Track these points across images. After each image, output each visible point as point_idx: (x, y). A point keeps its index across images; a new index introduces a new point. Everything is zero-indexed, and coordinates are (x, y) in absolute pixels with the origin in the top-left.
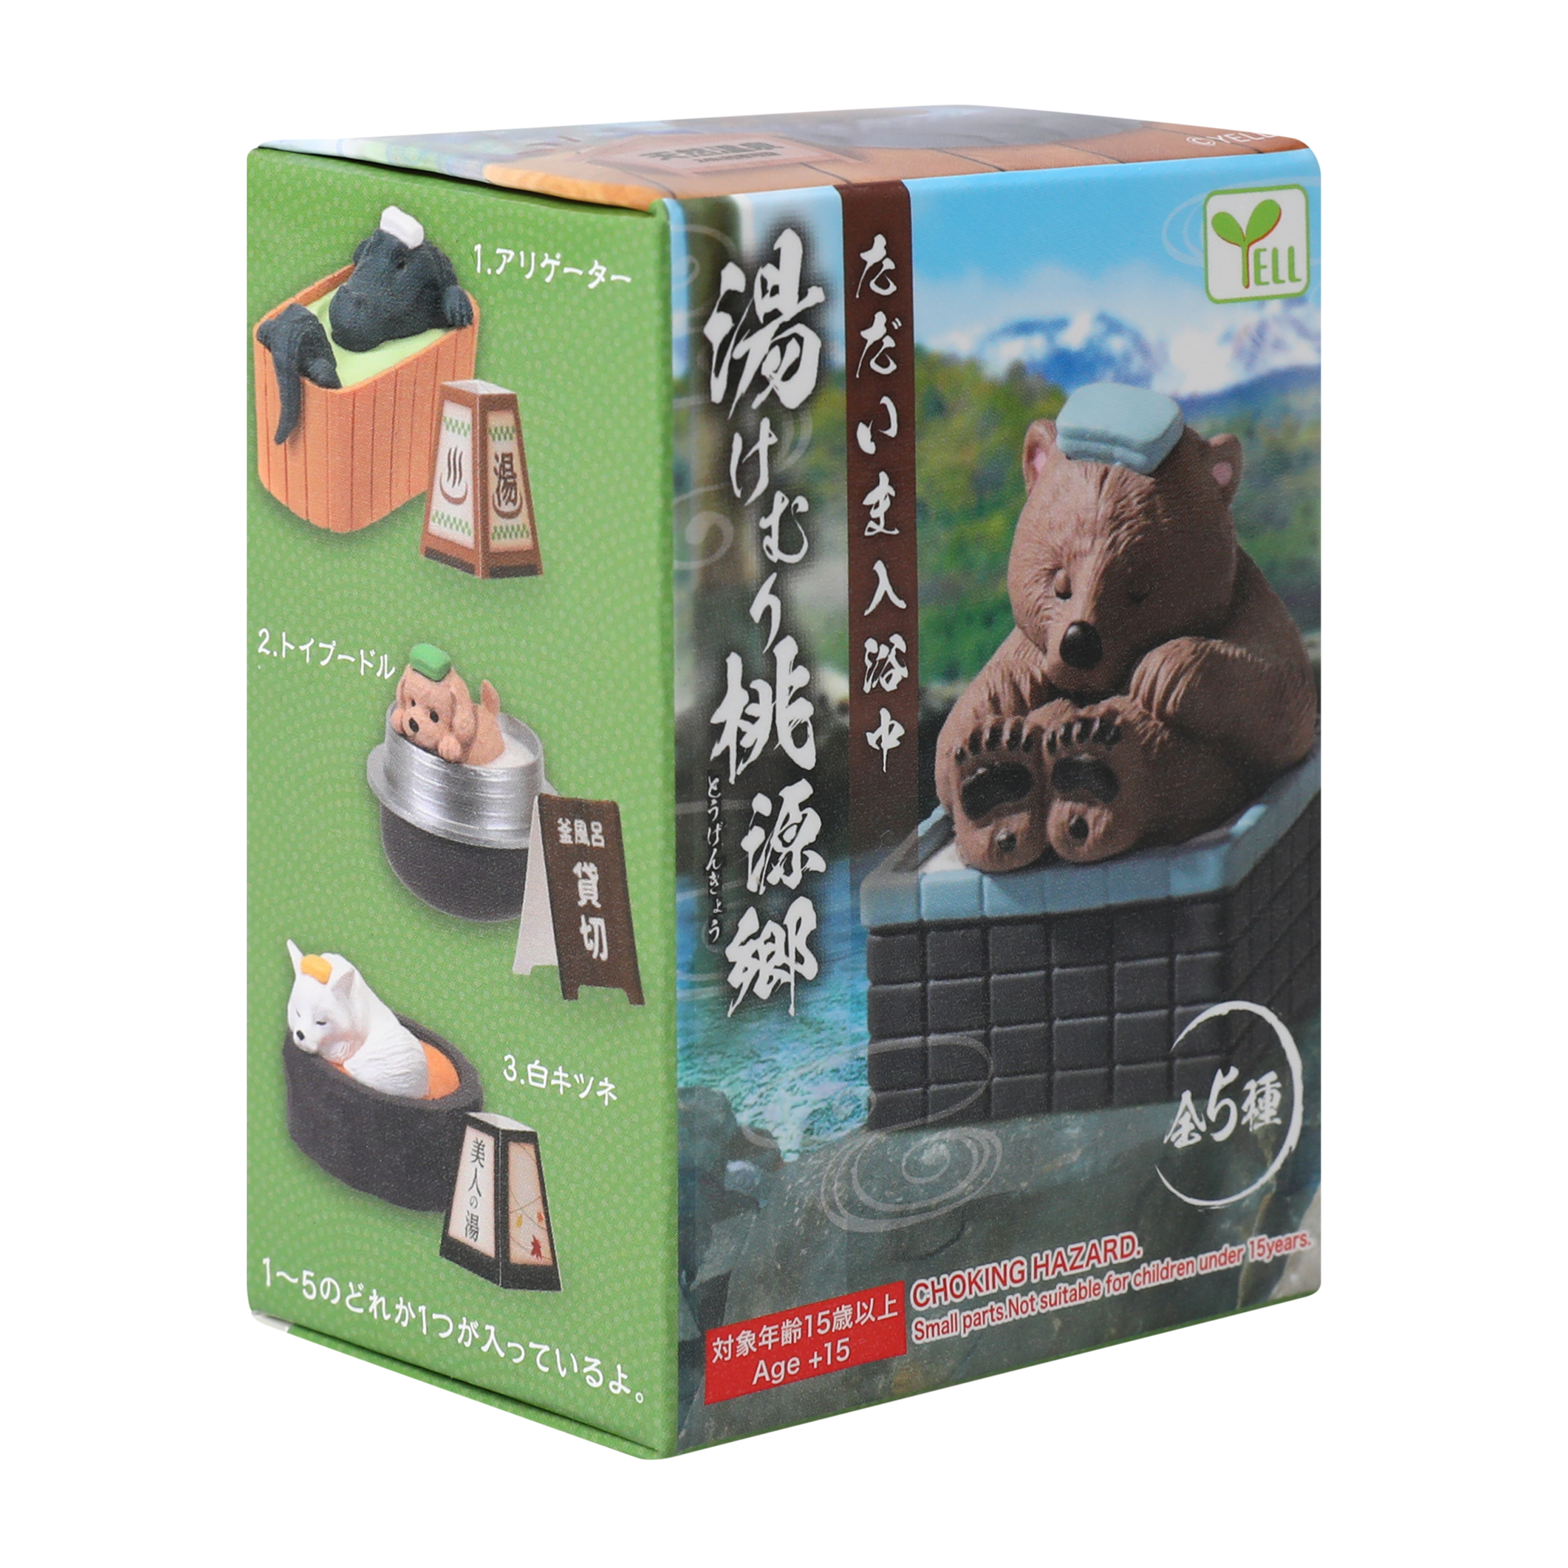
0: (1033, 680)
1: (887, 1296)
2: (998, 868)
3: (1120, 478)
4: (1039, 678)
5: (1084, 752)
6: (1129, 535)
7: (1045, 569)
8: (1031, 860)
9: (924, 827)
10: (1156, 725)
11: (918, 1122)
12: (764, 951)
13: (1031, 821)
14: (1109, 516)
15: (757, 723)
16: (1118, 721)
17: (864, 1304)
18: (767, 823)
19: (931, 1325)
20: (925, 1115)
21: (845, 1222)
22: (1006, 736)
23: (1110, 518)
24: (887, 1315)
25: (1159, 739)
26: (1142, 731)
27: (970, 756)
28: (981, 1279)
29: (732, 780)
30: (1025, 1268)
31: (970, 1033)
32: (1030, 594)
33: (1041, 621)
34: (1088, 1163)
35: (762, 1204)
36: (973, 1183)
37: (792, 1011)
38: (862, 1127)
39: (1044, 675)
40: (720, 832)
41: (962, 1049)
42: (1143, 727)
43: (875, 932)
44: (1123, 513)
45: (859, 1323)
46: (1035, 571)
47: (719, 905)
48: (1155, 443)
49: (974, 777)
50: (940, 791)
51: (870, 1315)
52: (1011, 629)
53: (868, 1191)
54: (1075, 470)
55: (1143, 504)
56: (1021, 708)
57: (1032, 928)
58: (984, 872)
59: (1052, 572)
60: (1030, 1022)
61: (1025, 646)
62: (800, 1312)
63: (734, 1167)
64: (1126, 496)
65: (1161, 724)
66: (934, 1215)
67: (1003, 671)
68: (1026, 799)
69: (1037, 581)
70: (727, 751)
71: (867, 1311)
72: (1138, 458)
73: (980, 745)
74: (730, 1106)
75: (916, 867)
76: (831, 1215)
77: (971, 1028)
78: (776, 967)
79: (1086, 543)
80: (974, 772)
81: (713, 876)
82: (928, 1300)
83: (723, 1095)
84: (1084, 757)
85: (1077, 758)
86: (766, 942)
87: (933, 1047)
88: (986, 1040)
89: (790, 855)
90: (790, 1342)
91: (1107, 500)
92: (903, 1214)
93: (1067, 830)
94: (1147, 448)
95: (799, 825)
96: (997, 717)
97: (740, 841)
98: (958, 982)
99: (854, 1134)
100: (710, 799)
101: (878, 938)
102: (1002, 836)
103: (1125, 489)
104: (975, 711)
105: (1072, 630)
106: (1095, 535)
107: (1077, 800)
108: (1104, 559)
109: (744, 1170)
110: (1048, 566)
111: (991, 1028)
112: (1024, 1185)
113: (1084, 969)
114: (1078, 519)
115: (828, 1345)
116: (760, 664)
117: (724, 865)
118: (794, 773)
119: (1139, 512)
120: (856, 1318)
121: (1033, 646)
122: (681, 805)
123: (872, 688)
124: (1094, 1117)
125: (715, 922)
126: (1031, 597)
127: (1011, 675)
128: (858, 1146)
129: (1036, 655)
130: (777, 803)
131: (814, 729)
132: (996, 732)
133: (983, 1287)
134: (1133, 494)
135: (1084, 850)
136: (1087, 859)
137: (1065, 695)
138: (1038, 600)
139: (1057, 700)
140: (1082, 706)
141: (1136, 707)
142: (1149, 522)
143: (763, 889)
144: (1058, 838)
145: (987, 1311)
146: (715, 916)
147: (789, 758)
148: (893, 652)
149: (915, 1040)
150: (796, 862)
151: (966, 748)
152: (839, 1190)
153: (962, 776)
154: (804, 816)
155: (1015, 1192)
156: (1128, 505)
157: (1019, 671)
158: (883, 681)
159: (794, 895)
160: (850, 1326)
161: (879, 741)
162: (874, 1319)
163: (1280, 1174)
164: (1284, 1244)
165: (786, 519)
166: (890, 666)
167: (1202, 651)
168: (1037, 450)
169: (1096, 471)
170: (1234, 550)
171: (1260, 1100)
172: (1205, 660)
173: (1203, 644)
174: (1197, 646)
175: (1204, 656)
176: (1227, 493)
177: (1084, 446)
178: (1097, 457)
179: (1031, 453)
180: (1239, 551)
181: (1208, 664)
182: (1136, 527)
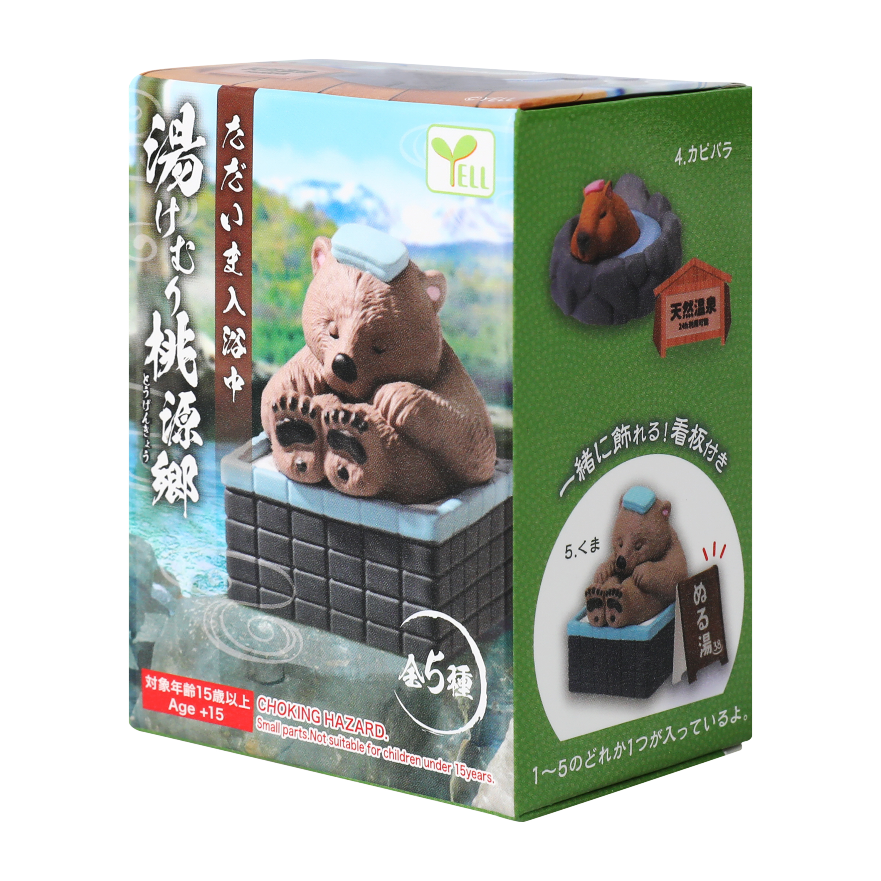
0: (316, 378)
1: (244, 696)
2: (296, 479)
3: (368, 280)
4: (320, 379)
5: (345, 429)
6: (374, 313)
7: (324, 319)
8: (316, 481)
9: (255, 441)
10: (389, 429)
11: (255, 605)
12: (171, 477)
13: (316, 459)
14: (362, 300)
15: (168, 352)
16: (366, 418)
18: (173, 409)
19: (266, 723)
20: (259, 603)
21: (218, 644)
22: (300, 405)
23: (363, 301)
24: (244, 706)
25: (391, 437)
26: (381, 430)
27: (280, 409)
28: (296, 711)
29: (155, 379)
30: (320, 715)
31: (282, 566)
32: (315, 330)
33: (321, 346)
35: (171, 614)
36: (288, 653)
37: (185, 514)
38: (225, 595)
39: (322, 378)
40: (149, 405)
41: (278, 574)
42: (382, 427)
43: (230, 489)
44: (370, 300)
45: (229, 704)
46: (318, 318)
47: (148, 443)
48: (391, 265)
49: (282, 422)
50: (264, 423)
51: (234, 702)
52: (304, 345)
53: (230, 631)
54: (342, 269)
55: (383, 299)
56: (308, 391)
57: (316, 521)
58: (289, 479)
59: (328, 321)
60: (316, 574)
61: (311, 357)
62: (194, 682)
63: (156, 587)
64: (372, 291)
65: (393, 429)
66: (267, 662)
67: (299, 368)
68: (312, 445)
69: (319, 324)
70: (153, 363)
71: (233, 699)
72: (381, 272)
73: (286, 405)
74: (154, 553)
75: (251, 462)
76: (210, 636)
77: (282, 564)
78: (177, 488)
79: (348, 311)
80: (282, 420)
81: (146, 427)
82: (266, 708)
83: (150, 546)
84: (346, 433)
85: (341, 432)
86: (171, 472)
87: (262, 566)
88: (291, 573)
89: (184, 430)
90: (189, 696)
91: (360, 291)
92: (249, 653)
93: (336, 472)
94: (386, 268)
95: (189, 416)
96: (296, 392)
97: (159, 413)
98: (274, 535)
99: (220, 597)
100: (144, 385)
101: (231, 493)
102: (299, 461)
103: (372, 287)
104: (283, 385)
105: (339, 357)
106: (353, 308)
107: (342, 456)
108: (358, 323)
109: (162, 591)
110: (326, 317)
111: (294, 569)
112: (317, 667)
113: (347, 556)
114: (343, 297)
115: (211, 708)
116: (169, 322)
117: (151, 423)
118: (187, 387)
119: (381, 302)
120: (226, 700)
121: (316, 359)
122: (132, 384)
123: (227, 354)
125: (146, 452)
126: (315, 331)
127: (303, 371)
128: (222, 604)
129: (318, 365)
130: (178, 400)
131: (197, 365)
132: (295, 401)
133: (297, 715)
134: (377, 291)
135: (347, 487)
136: (348, 493)
137: (335, 393)
138: (319, 334)
139: (330, 394)
140: (345, 403)
141: (377, 414)
142: (386, 309)
143: (170, 444)
144: (331, 475)
145: (298, 730)
146: (146, 449)
147: (184, 378)
148: (238, 338)
149: (251, 559)
150: (187, 435)
151: (278, 405)
152: (214, 624)
153: (276, 419)
154: (192, 412)
155: (312, 669)
156: (373, 296)
157: (308, 370)
158: (233, 351)
159: (186, 452)
160: (223, 703)
161: (231, 384)
162: (236, 705)
163: (473, 730)
164: (477, 775)
165: (184, 250)
166: (236, 345)
167: (420, 394)
168: (320, 253)
169: (355, 273)
170: (440, 340)
171: (458, 679)
172: (421, 400)
173: (420, 390)
174: (416, 390)
175: (420, 398)
176: (436, 305)
177: (348, 257)
178: (355, 265)
179: (316, 255)
180: (444, 342)
181: (423, 403)
182: (378, 310)
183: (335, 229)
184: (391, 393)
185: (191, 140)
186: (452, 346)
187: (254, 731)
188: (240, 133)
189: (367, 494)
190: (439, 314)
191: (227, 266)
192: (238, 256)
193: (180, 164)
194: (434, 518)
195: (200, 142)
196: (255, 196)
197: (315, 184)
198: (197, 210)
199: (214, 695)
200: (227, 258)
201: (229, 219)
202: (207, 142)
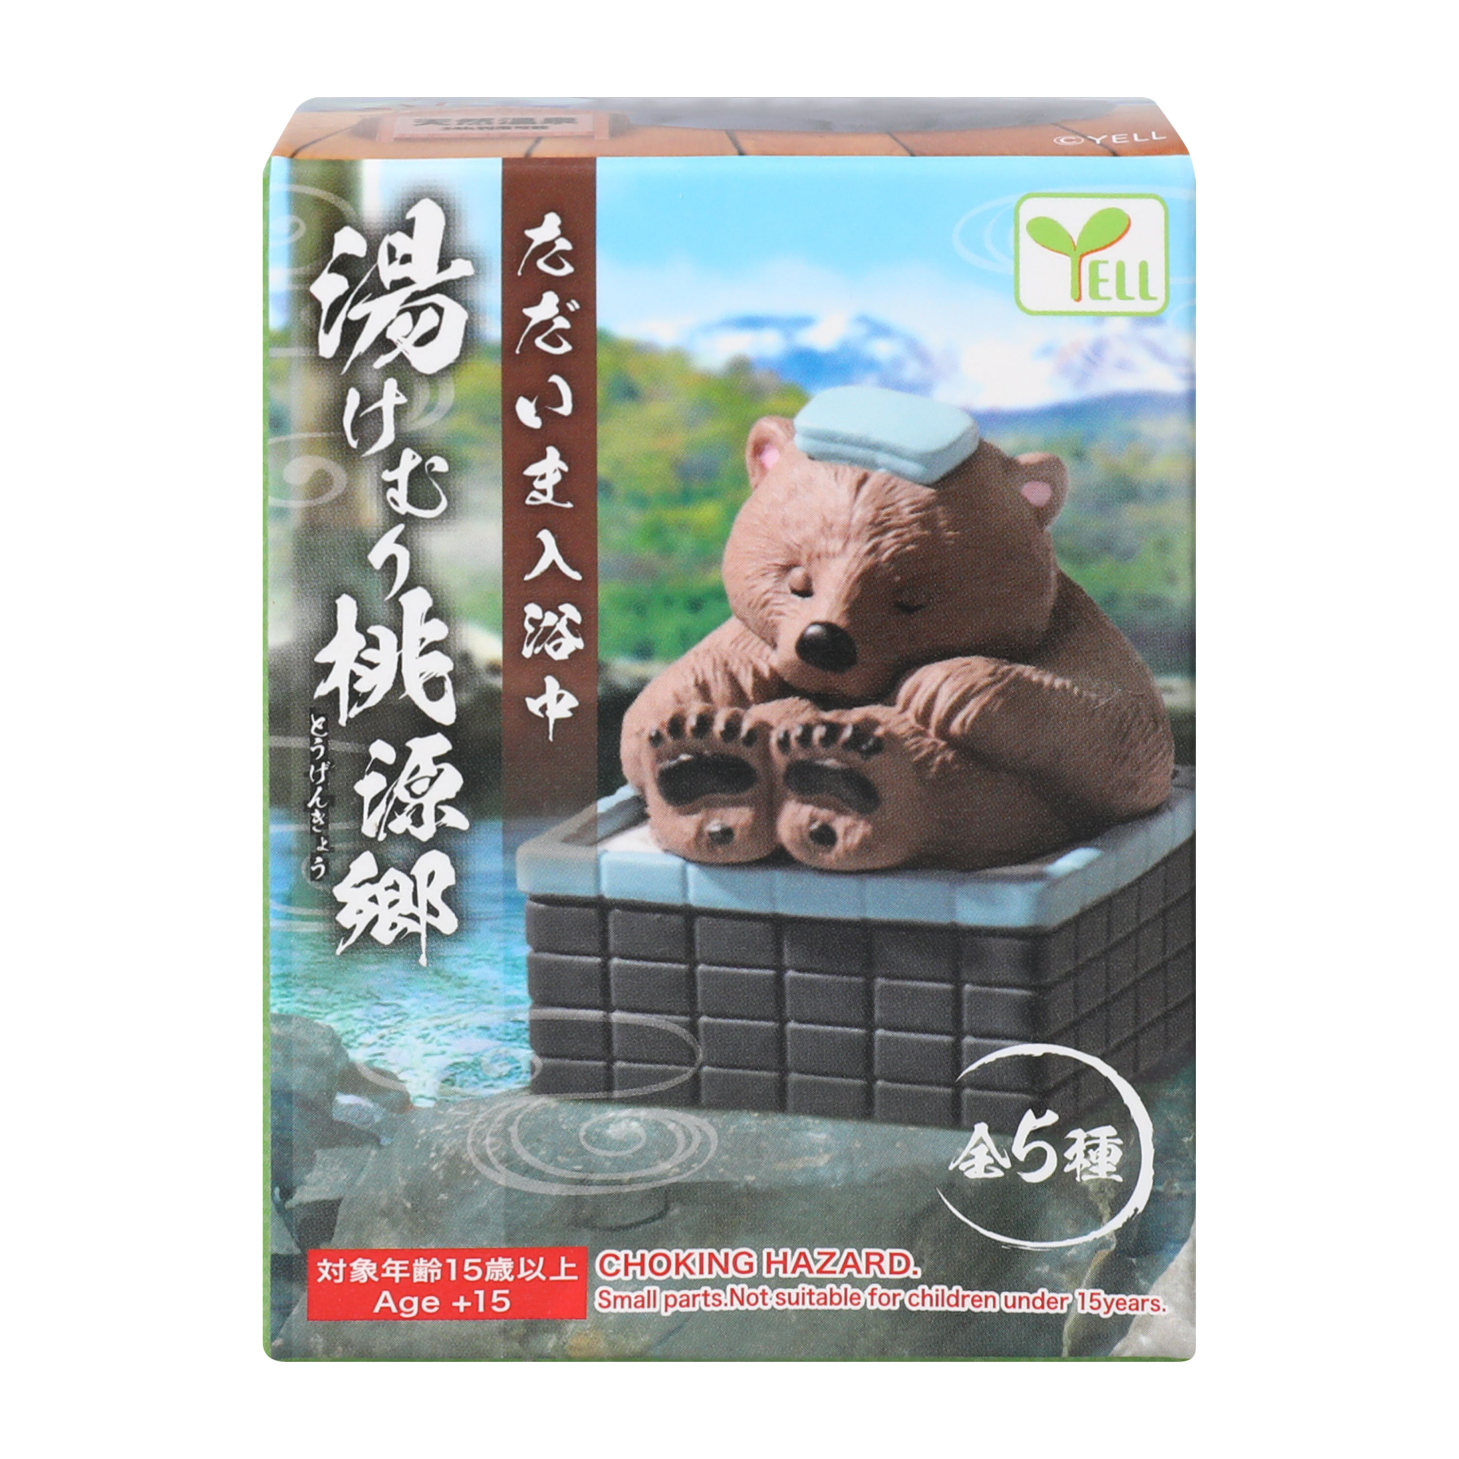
0: (756, 673)
1: (563, 1259)
2: (707, 858)
3: (884, 485)
4: (766, 673)
5: (830, 757)
6: (897, 543)
7: (776, 565)
8: (755, 856)
9: (604, 804)
10: (934, 744)
11: (600, 1095)
12: (386, 897)
13: (756, 818)
14: (868, 521)
15: (376, 669)
16: (879, 731)
17: (530, 1262)
18: (392, 773)
19: (620, 1296)
20: (610, 1089)
21: (503, 1177)
22: (719, 726)
23: (870, 524)
24: (563, 1277)
25: (938, 759)
26: (914, 747)
27: (669, 740)
28: (693, 1262)
29: (342, 721)
30: (754, 1260)
31: (670, 1017)
32: (753, 587)
33: (770, 614)
34: (840, 1171)
35: (385, 1141)
36: (680, 1166)
37: (423, 960)
38: (524, 1089)
39: (772, 670)
40: (326, 772)
41: (659, 1032)
42: (917, 743)
43: (537, 899)
44: (889, 520)
45: (523, 1279)
46: (762, 565)
47: (324, 843)
48: (935, 454)
49: (674, 762)
50: (627, 769)
51: (538, 1273)
52: (727, 616)
53: (533, 1152)
54: (820, 471)
55: (919, 514)
56: (739, 698)
57: (757, 926)
58: (687, 860)
59: (787, 568)
60: (753, 1019)
61: (745, 637)
62: (442, 1254)
63: (346, 1099)
64: (893, 504)
65: (942, 743)
66: (627, 1189)
67: (714, 660)
68: (746, 795)
69: (764, 575)
70: (336, 692)
71: (535, 1269)
72: (913, 468)
73: (684, 731)
74: (340, 1040)
75: (595, 843)
76: (482, 1168)
77: (670, 1013)
78: (401, 915)
79: (836, 545)
80: (675, 757)
81: (317, 814)
82: (618, 1271)
83: (330, 1029)
84: (830, 762)
85: (819, 762)
86: (387, 889)
87: (619, 1024)
88: (693, 1028)
89: (419, 808)
90: (426, 1280)
91: (865, 505)
92: (582, 1182)
93: (806, 835)
94: (925, 459)
95: (433, 780)
96: (707, 705)
97: (354, 783)
98: (651, 965)
99: (510, 1094)
100: (313, 738)
101: (542, 906)
102: (714, 827)
103: (894, 496)
104: (676, 696)
105: (813, 630)
106: (848, 538)
107: (820, 804)
108: (860, 564)
109: (358, 1106)
110: (781, 561)
111: (699, 1017)
112: (750, 1178)
113: (830, 978)
114: (824, 519)
115: (481, 1293)
116: (381, 611)
117: (332, 804)
118: (428, 727)
119: (914, 521)
120: (519, 1273)
121: (757, 639)
122: (275, 738)
123: (533, 654)
124: (848, 1128)
125: (319, 859)
126: (755, 590)
127: (726, 664)
128: (517, 1107)
129: (762, 650)
130: (404, 754)
131: (454, 684)
132: (705, 722)
133: (696, 1270)
134: (903, 503)
135: (831, 857)
136: (835, 868)
137: (803, 694)
138: (765, 593)
139: (791, 699)
140: (827, 709)
141: (906, 720)
142: (926, 532)
143: (382, 836)
144: (793, 841)
145: (699, 1295)
146: (320, 854)
147: (420, 710)
148: (564, 621)
149: (595, 1015)
150: (428, 815)
151: (664, 732)
152: (492, 1145)
153: (659, 758)
154: (440, 771)
155: (738, 1184)
156: (897, 512)
157: (737, 661)
158: (549, 649)
159: (425, 847)
160: (511, 1279)
161: (544, 709)
162: (543, 1278)
163: (1119, 1233)
164: (1128, 1303)
165: (417, 475)
166: (559, 635)
167: (1004, 675)
168: (767, 446)
169: (851, 475)
170: (1053, 574)
171: (1091, 1151)
172: (1009, 685)
173: (1006, 667)
174: (996, 669)
175: (1006, 680)
176: (1043, 514)
177: (833, 448)
178: (853, 461)
179: (759, 449)
180: (1062, 577)
181: (1012, 690)
182: (907, 536)
183: (803, 399)
184: (939, 680)
185: (436, 268)
186: (1079, 582)
187: (590, 1316)
188: (563, 245)
189: (878, 865)
190: (1048, 529)
191: (534, 494)
192: (562, 472)
193: (408, 316)
194: (1036, 887)
195: (459, 269)
196: (603, 358)
197: (752, 323)
198: (453, 397)
199: (489, 1269)
200: (534, 478)
201: (537, 407)
202: (477, 266)
